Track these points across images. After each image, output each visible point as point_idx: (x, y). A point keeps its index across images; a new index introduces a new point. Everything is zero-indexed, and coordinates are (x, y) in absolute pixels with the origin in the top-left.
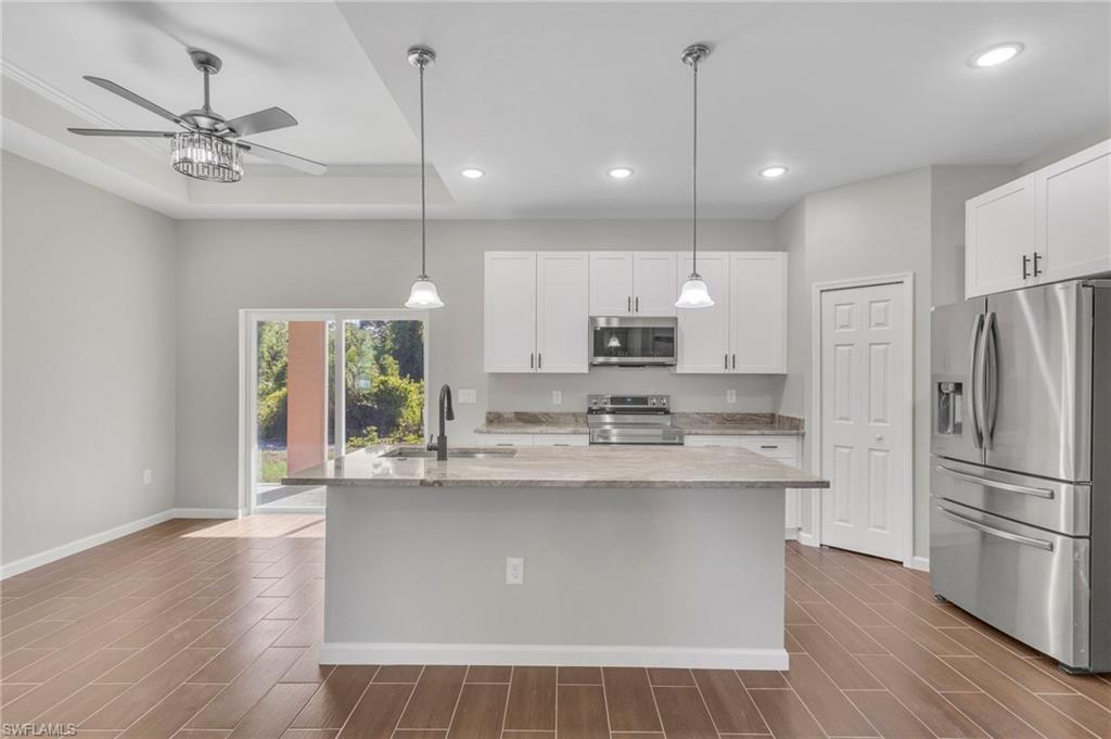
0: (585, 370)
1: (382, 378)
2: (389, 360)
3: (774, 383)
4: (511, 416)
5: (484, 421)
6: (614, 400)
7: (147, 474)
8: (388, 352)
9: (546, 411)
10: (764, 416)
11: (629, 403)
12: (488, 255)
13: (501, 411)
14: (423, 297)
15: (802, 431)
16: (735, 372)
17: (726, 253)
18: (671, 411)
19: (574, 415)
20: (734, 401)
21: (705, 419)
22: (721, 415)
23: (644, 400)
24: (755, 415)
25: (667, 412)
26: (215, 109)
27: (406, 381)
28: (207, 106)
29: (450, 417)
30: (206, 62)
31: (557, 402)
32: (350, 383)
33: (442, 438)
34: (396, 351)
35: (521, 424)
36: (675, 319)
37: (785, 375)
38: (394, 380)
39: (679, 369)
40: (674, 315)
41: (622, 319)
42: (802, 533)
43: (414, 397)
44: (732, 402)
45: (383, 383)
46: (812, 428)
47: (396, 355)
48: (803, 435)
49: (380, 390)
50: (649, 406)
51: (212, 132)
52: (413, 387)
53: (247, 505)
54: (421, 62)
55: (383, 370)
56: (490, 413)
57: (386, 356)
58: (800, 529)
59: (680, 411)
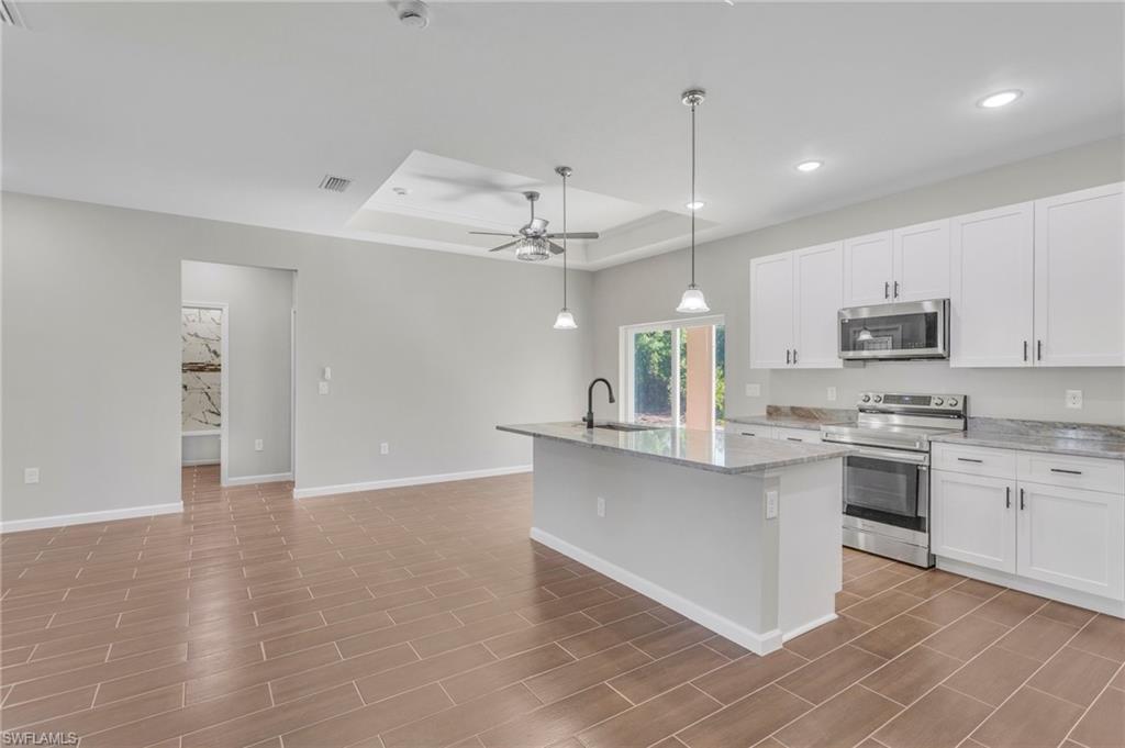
0: (840, 364)
4: (788, 410)
5: (766, 414)
6: (888, 399)
9: (820, 407)
11: (906, 403)
12: (753, 262)
13: (779, 404)
23: (926, 400)
24: (1119, 428)
25: (962, 415)
31: (831, 398)
35: (795, 417)
39: (954, 362)
41: (872, 308)
50: (933, 406)
56: (769, 406)
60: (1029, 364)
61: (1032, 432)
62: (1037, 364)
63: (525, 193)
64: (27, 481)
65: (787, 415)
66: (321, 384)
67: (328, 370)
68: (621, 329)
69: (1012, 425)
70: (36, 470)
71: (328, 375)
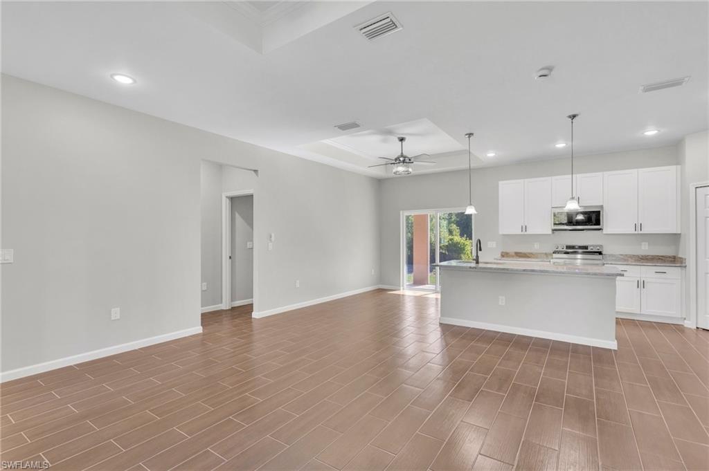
0: (550, 232)
1: (450, 237)
2: (454, 227)
3: (675, 238)
4: (513, 254)
5: (500, 255)
6: (568, 247)
7: (373, 271)
8: (453, 222)
9: (531, 252)
10: (670, 257)
11: (577, 249)
12: (501, 183)
13: (508, 251)
14: (470, 210)
15: (684, 265)
16: (641, 232)
17: (636, 170)
18: (603, 253)
19: (546, 254)
20: (647, 248)
21: (626, 258)
22: (638, 256)
23: (586, 247)
25: (600, 253)
26: (404, 154)
27: (464, 239)
28: (402, 153)
29: (480, 250)
30: (402, 140)
31: (536, 248)
32: (433, 239)
33: (477, 256)
34: (457, 222)
35: (518, 257)
36: (602, 207)
37: (680, 234)
38: (457, 238)
39: (605, 231)
40: (601, 204)
42: (686, 321)
43: (468, 248)
44: (645, 249)
45: (451, 240)
46: (691, 263)
47: (458, 224)
48: (685, 267)
49: (449, 244)
50: (589, 250)
51: (404, 162)
52: (468, 242)
53: (403, 286)
54: (469, 137)
55: (451, 232)
56: (502, 252)
57: (452, 224)
58: (685, 319)
59: (610, 253)
60: (636, 232)
61: (629, 259)
62: (640, 232)
63: (399, 138)
64: (113, 318)
65: (513, 256)
66: (270, 244)
67: (273, 235)
68: (401, 212)
69: (622, 257)
70: (118, 309)
71: (273, 239)
